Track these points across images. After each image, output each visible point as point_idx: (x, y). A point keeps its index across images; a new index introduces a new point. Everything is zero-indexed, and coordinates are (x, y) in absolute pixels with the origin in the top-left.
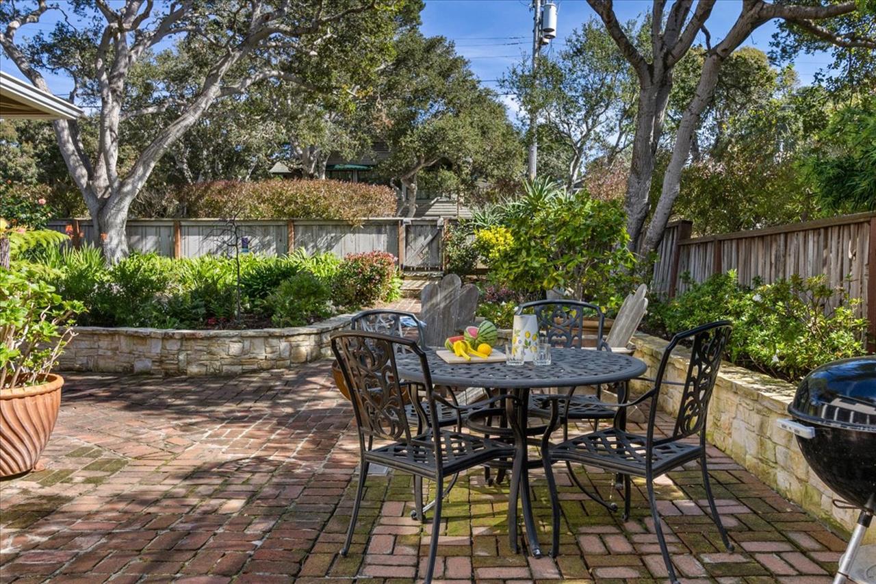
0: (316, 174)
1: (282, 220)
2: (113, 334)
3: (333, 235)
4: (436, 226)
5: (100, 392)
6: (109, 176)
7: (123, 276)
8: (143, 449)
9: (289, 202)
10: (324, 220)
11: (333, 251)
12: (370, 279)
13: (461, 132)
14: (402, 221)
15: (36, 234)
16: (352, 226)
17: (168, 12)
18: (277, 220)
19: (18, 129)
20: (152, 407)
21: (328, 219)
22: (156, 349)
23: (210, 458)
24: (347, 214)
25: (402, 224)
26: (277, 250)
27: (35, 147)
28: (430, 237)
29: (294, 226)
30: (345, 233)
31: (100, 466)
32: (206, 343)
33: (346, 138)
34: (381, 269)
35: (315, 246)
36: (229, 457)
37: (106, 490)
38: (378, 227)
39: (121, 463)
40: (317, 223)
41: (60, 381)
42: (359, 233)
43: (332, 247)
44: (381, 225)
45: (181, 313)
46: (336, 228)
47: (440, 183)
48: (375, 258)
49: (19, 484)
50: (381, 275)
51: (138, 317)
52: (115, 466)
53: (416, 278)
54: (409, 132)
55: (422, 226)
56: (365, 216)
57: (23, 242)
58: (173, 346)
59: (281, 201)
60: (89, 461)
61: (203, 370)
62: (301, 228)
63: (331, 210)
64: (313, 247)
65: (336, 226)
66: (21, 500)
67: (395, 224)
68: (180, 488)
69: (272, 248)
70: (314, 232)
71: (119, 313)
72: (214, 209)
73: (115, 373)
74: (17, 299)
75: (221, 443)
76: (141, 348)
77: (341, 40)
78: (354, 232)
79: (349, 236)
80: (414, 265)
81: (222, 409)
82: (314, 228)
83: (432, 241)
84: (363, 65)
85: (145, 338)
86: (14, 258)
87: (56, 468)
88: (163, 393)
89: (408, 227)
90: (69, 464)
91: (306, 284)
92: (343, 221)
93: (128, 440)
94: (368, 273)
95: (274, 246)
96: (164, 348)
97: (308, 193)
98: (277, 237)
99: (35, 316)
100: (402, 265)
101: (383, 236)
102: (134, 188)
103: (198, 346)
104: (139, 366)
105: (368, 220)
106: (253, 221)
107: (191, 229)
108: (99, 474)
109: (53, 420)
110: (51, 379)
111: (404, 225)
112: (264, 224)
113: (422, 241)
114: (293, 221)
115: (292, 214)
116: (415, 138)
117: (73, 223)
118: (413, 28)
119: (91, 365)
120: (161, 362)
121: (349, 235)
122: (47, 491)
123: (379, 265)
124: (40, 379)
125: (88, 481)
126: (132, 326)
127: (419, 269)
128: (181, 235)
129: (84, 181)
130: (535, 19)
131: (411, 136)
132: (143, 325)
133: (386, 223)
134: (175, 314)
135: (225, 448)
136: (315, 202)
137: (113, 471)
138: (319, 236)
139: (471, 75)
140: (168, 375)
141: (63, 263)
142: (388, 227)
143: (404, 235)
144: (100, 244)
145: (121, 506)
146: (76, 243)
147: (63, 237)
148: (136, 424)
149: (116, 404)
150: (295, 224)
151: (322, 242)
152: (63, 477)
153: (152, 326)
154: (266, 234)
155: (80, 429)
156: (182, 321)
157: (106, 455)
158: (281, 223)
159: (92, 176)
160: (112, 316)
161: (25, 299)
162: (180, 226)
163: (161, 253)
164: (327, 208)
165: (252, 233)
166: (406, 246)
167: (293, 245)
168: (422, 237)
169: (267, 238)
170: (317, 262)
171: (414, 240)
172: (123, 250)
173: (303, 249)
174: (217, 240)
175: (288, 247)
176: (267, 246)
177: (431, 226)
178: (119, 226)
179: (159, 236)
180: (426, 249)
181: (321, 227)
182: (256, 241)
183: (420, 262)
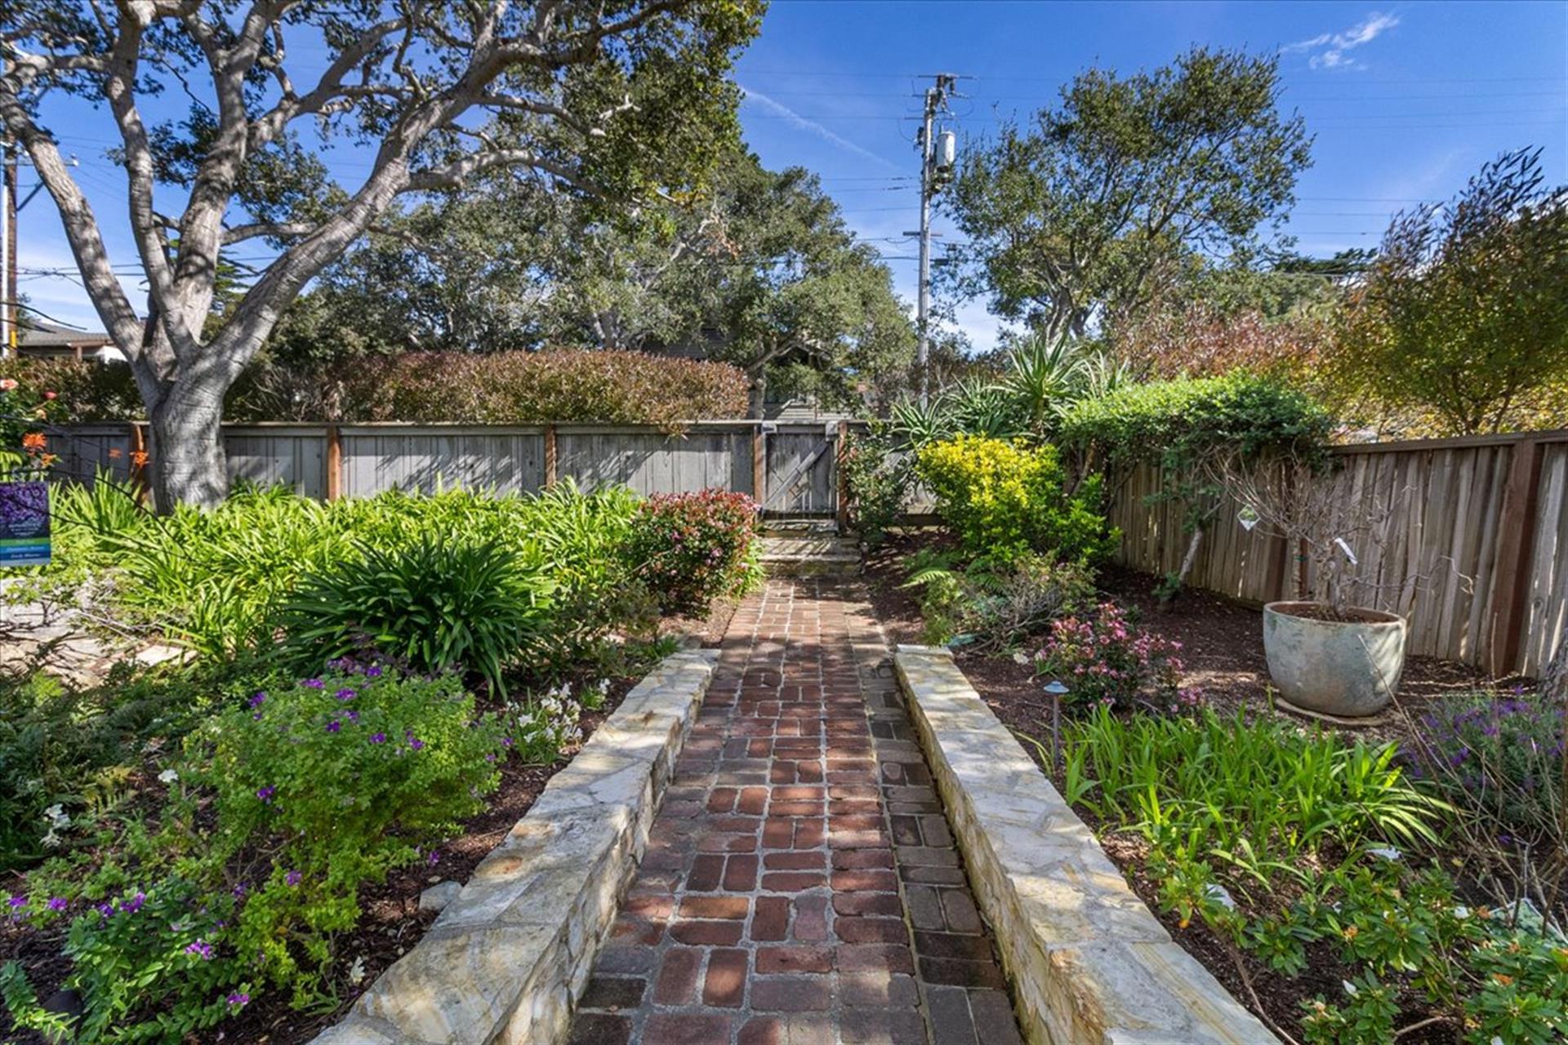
1: (534, 426)
3: (630, 453)
4: (823, 435)
9: (545, 391)
10: (613, 424)
11: (631, 484)
12: (701, 557)
13: (833, 300)
14: (760, 426)
16: (665, 435)
18: (523, 426)
21: (623, 423)
24: (656, 413)
25: (759, 432)
26: (525, 485)
28: (811, 457)
29: (557, 436)
30: (653, 450)
34: (726, 534)
35: (595, 476)
38: (715, 438)
40: (601, 431)
42: (679, 450)
43: (628, 477)
44: (721, 434)
46: (636, 440)
47: (795, 381)
48: (711, 508)
50: (726, 547)
53: (786, 534)
54: (757, 301)
55: (797, 435)
56: (690, 417)
59: (532, 389)
62: (569, 441)
63: (627, 404)
64: (592, 477)
65: (636, 437)
67: (747, 432)
69: (514, 480)
70: (595, 447)
78: (669, 448)
79: (659, 456)
80: (783, 506)
82: (595, 439)
83: (816, 463)
89: (770, 438)
92: (648, 426)
94: (695, 541)
95: (518, 476)
97: (582, 373)
98: (524, 457)
100: (761, 510)
101: (723, 454)
105: (696, 425)
106: (480, 426)
107: (360, 443)
111: (764, 434)
112: (500, 432)
113: (797, 464)
114: (555, 427)
115: (549, 414)
116: (766, 309)
117: (131, 430)
121: (659, 453)
123: (720, 525)
127: (790, 516)
128: (342, 455)
130: (923, 156)
131: (759, 307)
133: (730, 430)
136: (596, 392)
138: (602, 455)
139: (842, 224)
142: (733, 438)
143: (764, 452)
144: (159, 472)
150: (559, 432)
151: (610, 466)
154: (505, 451)
158: (531, 431)
159: (150, 337)
162: (340, 438)
163: (302, 487)
164: (619, 404)
165: (477, 451)
166: (767, 473)
167: (553, 475)
168: (798, 458)
169: (505, 461)
170: (594, 508)
171: (783, 461)
172: (207, 486)
173: (572, 482)
174: (409, 464)
175: (544, 478)
176: (504, 476)
177: (814, 435)
178: (202, 434)
179: (298, 456)
180: (804, 480)
181: (608, 438)
182: (483, 466)
183: (793, 503)
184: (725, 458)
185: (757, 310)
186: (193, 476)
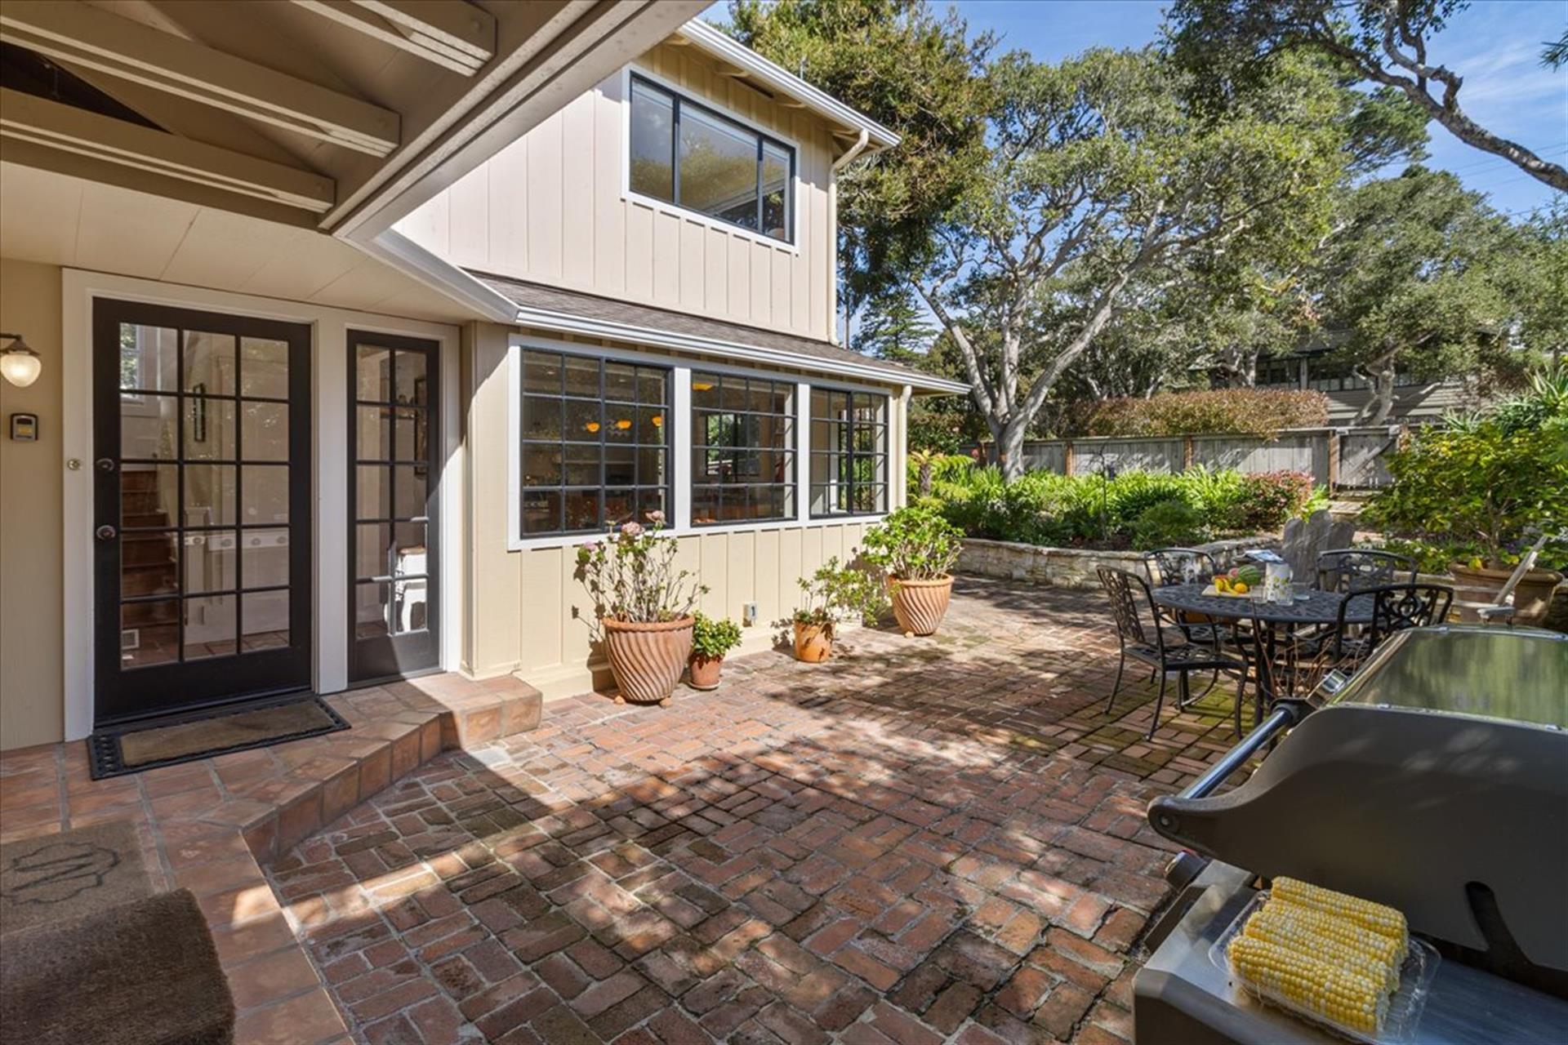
0: (1243, 371)
1: (1178, 436)
2: (999, 547)
3: (1239, 450)
4: (1387, 435)
5: (982, 592)
6: (1008, 404)
7: (1010, 499)
8: (1004, 633)
9: (1186, 416)
10: (1228, 433)
11: (1240, 468)
12: (1273, 503)
14: (1334, 431)
15: (950, 458)
16: (1263, 439)
17: (1066, 237)
18: (1172, 437)
19: (943, 354)
20: (1016, 608)
21: (1235, 432)
22: (1029, 561)
23: (1046, 647)
24: (1257, 426)
25: (1334, 435)
26: (1172, 468)
27: (956, 368)
28: (1377, 450)
29: (1192, 441)
30: (1255, 448)
31: (973, 639)
32: (1069, 560)
33: (1278, 328)
34: (1290, 491)
35: (1216, 463)
36: (1061, 648)
37: (974, 652)
38: (1301, 439)
39: (987, 639)
40: (1220, 438)
41: (951, 579)
42: (1273, 447)
43: (1237, 464)
44: (1305, 437)
45: (1053, 533)
46: (1243, 442)
48: (1283, 479)
49: (926, 640)
50: (1289, 498)
51: (1018, 535)
52: (982, 640)
53: (1354, 499)
54: (1375, 308)
55: (1365, 436)
56: (1281, 427)
57: (940, 465)
58: (1042, 561)
59: (1177, 415)
60: (967, 634)
61: (1066, 583)
62: (1200, 444)
63: (1238, 422)
64: (1213, 465)
65: (1244, 440)
66: (925, 648)
67: (1325, 435)
68: (1018, 661)
69: (1166, 466)
70: (1216, 447)
71: (1003, 531)
72: (1104, 427)
73: (999, 578)
74: (926, 526)
75: (1059, 638)
76: (1018, 560)
77: (1259, 228)
78: (1266, 447)
79: (1260, 451)
80: (1353, 482)
81: (1067, 616)
82: (1216, 442)
83: (1381, 453)
84: (1290, 248)
85: (1022, 552)
86: (934, 478)
87: (948, 635)
88: (1025, 598)
89: (1343, 440)
90: (955, 634)
91: (1169, 511)
92: (1252, 434)
93: (995, 626)
94: (1271, 493)
95: (1167, 464)
96: (1035, 561)
97: (1209, 405)
98: (1172, 454)
99: (935, 536)
100: (1334, 484)
101: (1306, 450)
102: (1026, 417)
103: (1062, 562)
104: (1017, 574)
105: (1286, 432)
106: (1145, 438)
107: (1082, 448)
108: (972, 643)
109: (946, 604)
110: (945, 577)
111: (1338, 437)
112: (1157, 441)
113: (1365, 455)
114: (1191, 436)
115: (1187, 429)
116: (1384, 315)
117: (979, 445)
118: (1415, 149)
119: (982, 570)
120: (1032, 572)
122: (941, 647)
123: (1286, 487)
124: (939, 576)
125: (965, 645)
126: (1013, 541)
127: (1359, 488)
128: (1074, 454)
129: (988, 409)
131: (1376, 314)
132: (1022, 541)
133: (1311, 434)
134: (1046, 534)
135: (1060, 642)
136: (1217, 415)
137: (981, 643)
138: (1221, 452)
140: (1037, 583)
141: (970, 481)
142: (1314, 440)
143: (1338, 447)
144: (1001, 464)
145: (980, 663)
146: (982, 464)
147: (970, 460)
148: (1003, 617)
149: (987, 603)
150: (1193, 439)
151: (1226, 457)
152: (951, 641)
153: (1028, 542)
154: (1161, 450)
155: (966, 614)
156: (1052, 539)
157: (979, 633)
158: (1176, 439)
159: (994, 404)
160: (999, 532)
161: (931, 526)
162: (1072, 445)
163: (1053, 470)
164: (1232, 421)
165: (1144, 450)
166: (1341, 460)
167: (1189, 463)
168: (1366, 450)
169: (1160, 456)
170: (1216, 481)
171: (1353, 453)
172: (1017, 470)
173: (1201, 467)
174: (1109, 458)
175: (1184, 465)
176: (1161, 464)
177: (1381, 435)
178: (1017, 447)
179: (1051, 453)
180: (1371, 464)
181: (1224, 442)
182: (1147, 459)
183: (1362, 480)
184: (1307, 452)
185: (1373, 317)
186: (1013, 465)
